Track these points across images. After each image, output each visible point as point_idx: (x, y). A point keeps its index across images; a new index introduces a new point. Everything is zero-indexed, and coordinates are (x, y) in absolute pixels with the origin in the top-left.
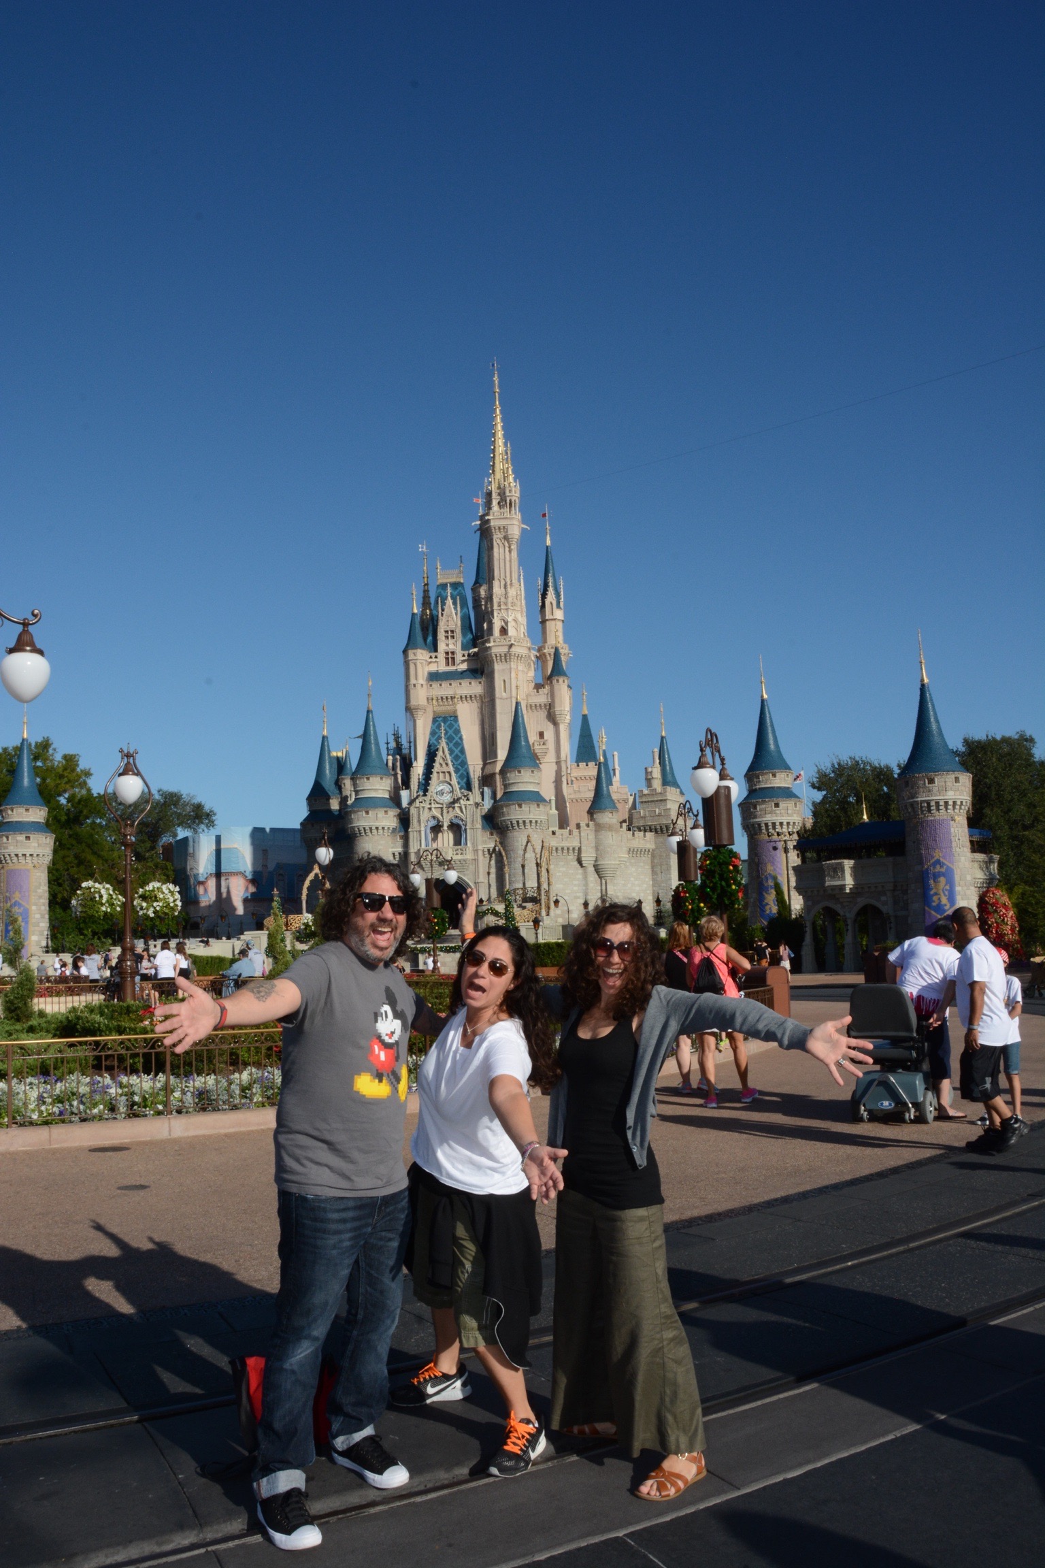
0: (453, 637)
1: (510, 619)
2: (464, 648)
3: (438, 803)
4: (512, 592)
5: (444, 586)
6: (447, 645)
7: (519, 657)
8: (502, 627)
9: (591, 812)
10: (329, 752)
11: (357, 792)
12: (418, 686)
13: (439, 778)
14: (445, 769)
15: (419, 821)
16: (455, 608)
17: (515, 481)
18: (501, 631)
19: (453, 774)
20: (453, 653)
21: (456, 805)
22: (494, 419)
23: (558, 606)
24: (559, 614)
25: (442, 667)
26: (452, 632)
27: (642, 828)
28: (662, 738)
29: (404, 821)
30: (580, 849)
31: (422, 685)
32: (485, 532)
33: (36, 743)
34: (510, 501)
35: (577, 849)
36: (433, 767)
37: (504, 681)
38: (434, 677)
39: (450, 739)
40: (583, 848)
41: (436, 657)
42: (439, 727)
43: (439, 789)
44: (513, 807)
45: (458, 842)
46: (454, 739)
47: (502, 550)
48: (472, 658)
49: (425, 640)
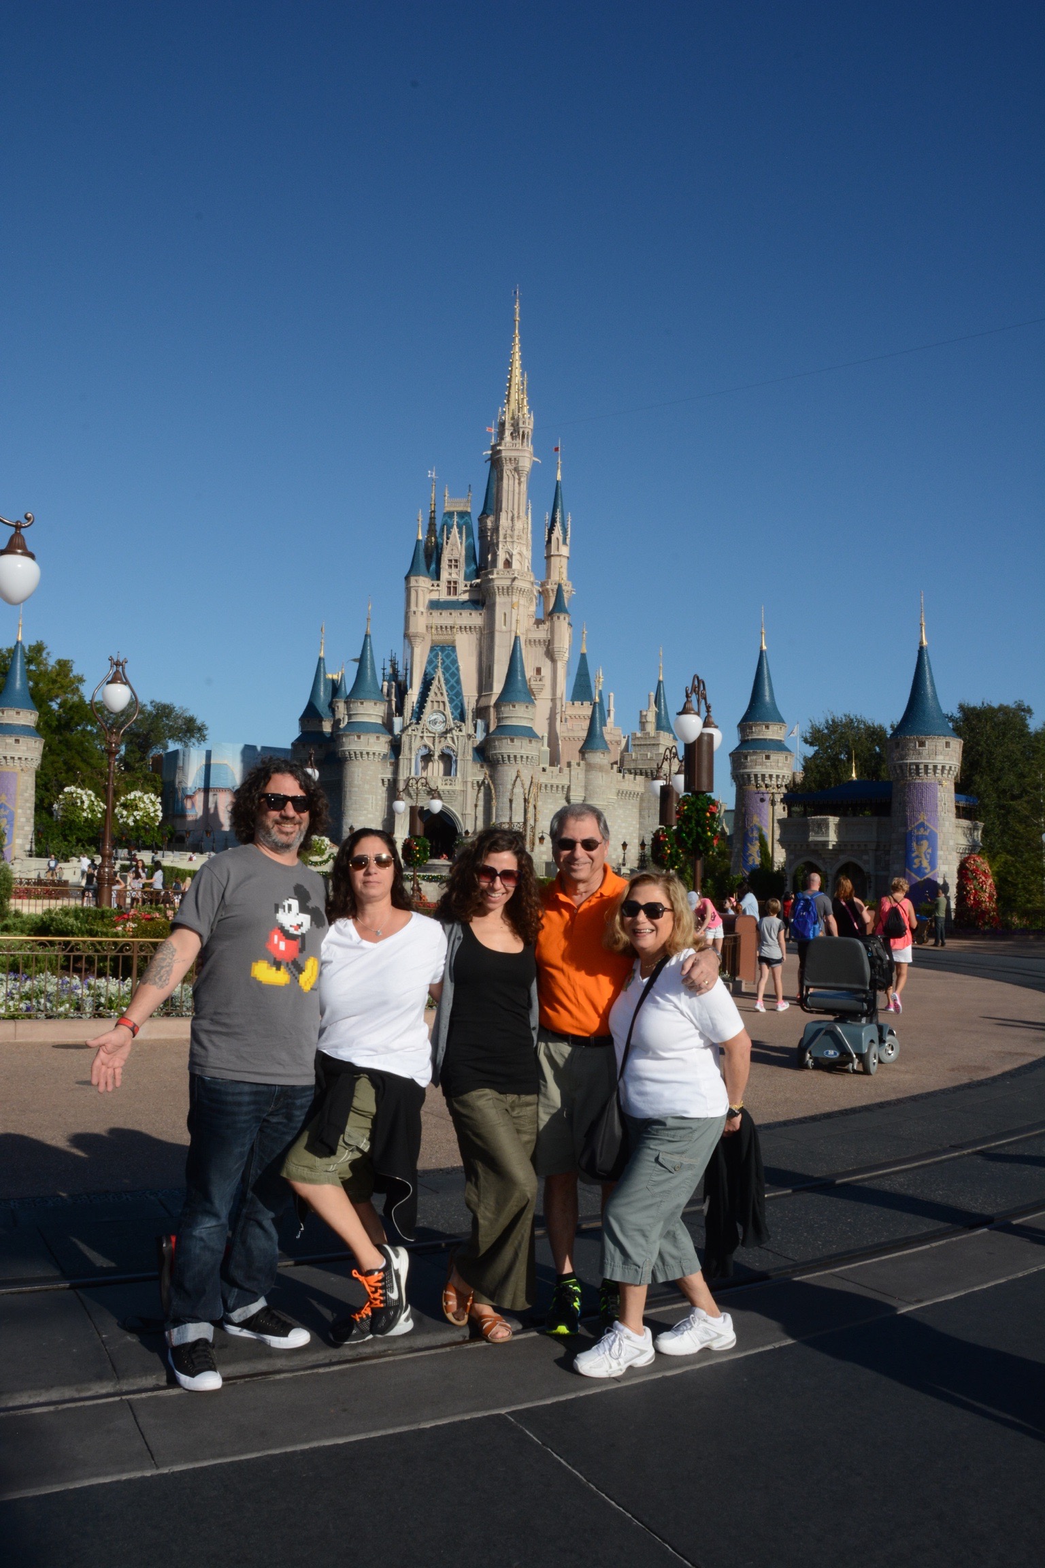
0: (456, 566)
1: (515, 552)
2: (467, 578)
3: (430, 732)
4: (519, 525)
5: (450, 514)
6: (450, 574)
7: (521, 591)
8: (507, 560)
9: (583, 752)
10: (325, 674)
11: (350, 716)
12: (418, 614)
13: (433, 707)
14: (440, 698)
15: (410, 749)
16: (461, 538)
17: (529, 412)
18: (505, 564)
19: (447, 704)
20: (455, 583)
21: (449, 735)
22: (512, 348)
23: (565, 543)
24: (565, 551)
25: (443, 596)
26: (456, 561)
27: (633, 771)
28: (660, 682)
29: (396, 747)
30: (569, 787)
31: (422, 613)
32: (496, 462)
33: (30, 647)
34: (523, 432)
35: (566, 787)
36: (427, 696)
37: (505, 614)
38: (435, 605)
39: (446, 669)
40: (572, 787)
41: (438, 586)
42: (436, 656)
43: (433, 718)
44: (505, 741)
45: (447, 772)
46: (450, 669)
47: (511, 482)
48: (474, 589)
49: (428, 567)
